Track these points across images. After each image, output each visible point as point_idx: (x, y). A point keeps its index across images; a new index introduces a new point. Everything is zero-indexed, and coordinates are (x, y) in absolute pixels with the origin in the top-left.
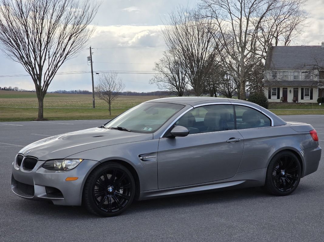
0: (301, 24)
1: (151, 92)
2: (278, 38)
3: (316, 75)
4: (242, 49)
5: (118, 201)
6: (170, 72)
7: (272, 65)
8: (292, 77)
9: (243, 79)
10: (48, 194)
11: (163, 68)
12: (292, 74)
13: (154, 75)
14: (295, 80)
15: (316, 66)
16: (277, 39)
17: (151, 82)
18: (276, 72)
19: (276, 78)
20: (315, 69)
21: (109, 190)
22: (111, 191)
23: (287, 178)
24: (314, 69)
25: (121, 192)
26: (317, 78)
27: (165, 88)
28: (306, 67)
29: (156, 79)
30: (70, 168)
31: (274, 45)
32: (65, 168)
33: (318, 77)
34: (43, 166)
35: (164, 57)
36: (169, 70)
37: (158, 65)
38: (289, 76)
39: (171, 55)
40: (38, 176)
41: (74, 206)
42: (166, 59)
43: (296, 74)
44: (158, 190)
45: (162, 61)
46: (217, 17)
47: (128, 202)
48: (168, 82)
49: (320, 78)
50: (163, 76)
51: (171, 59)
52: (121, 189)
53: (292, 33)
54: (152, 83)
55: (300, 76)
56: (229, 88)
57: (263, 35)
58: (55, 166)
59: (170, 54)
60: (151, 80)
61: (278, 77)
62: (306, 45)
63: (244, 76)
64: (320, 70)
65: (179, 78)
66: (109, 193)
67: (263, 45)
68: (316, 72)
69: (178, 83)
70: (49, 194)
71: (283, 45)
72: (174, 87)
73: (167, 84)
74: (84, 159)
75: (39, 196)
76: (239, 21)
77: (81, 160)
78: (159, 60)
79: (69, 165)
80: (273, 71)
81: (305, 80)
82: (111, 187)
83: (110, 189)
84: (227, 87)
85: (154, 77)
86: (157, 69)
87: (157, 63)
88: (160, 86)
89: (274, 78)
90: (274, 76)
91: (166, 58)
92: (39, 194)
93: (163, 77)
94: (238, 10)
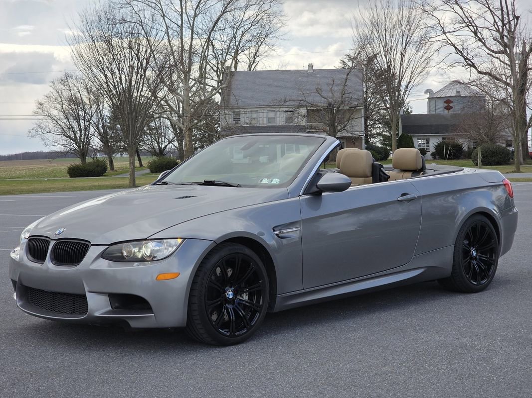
0: (274, 35)
1: (14, 154)
2: (239, 58)
3: (304, 116)
4: (185, 76)
5: (244, 314)
6: (62, 117)
7: (233, 101)
8: (265, 119)
9: (190, 126)
10: (115, 309)
11: (51, 109)
12: (265, 115)
13: (36, 121)
14: (270, 125)
15: (302, 102)
16: (237, 60)
17: (31, 134)
18: (240, 112)
19: (239, 122)
20: (302, 106)
21: (227, 296)
22: (231, 297)
23: (479, 261)
24: (300, 106)
25: (245, 297)
26: (304, 120)
27: (56, 144)
28: (288, 103)
29: (39, 130)
30: (160, 256)
31: (233, 70)
32: (149, 256)
33: (306, 118)
34: (103, 255)
35: (52, 90)
36: (61, 113)
37: (41, 104)
38: (261, 119)
39: (64, 88)
40: (95, 274)
41: (172, 328)
42: (56, 95)
43: (271, 115)
44: (303, 291)
45: (48, 97)
46: (141, 22)
47: (259, 316)
48: (60, 134)
49: (308, 121)
50: (51, 124)
51: (64, 93)
52: (246, 292)
53: (260, 50)
54: (32, 137)
55: (278, 119)
56: (159, 141)
57: (215, 53)
58: (125, 254)
59: (62, 86)
60: (32, 131)
61: (242, 120)
62: (283, 69)
63: (190, 120)
64: (309, 108)
65: (79, 125)
66: (228, 301)
67: (214, 70)
68: (303, 111)
69: (78, 135)
70: (117, 308)
71: (246, 68)
72: (72, 141)
73: (59, 137)
74: (186, 239)
75: (97, 314)
76: (178, 30)
77: (180, 241)
78: (44, 97)
79: (158, 251)
80: (234, 112)
81: (287, 124)
82: (230, 290)
83: (230, 294)
84: (155, 140)
85: (35, 126)
86: (40, 111)
87: (40, 102)
88: (47, 141)
89: (237, 123)
90: (237, 120)
91: (56, 92)
92: (97, 310)
93: (51, 126)
94: (176, 11)
